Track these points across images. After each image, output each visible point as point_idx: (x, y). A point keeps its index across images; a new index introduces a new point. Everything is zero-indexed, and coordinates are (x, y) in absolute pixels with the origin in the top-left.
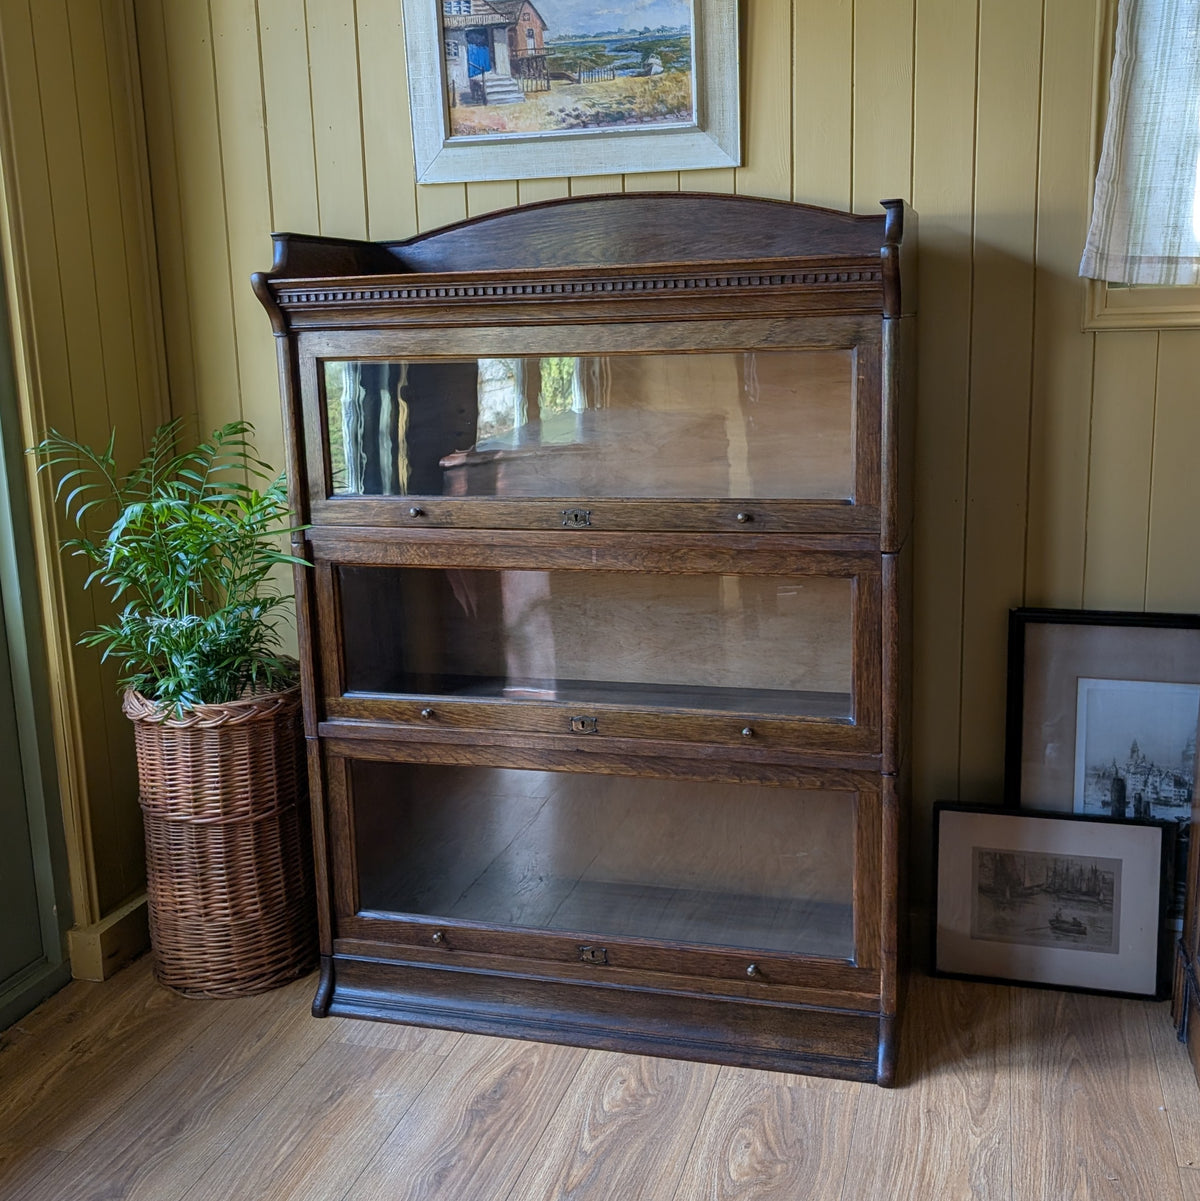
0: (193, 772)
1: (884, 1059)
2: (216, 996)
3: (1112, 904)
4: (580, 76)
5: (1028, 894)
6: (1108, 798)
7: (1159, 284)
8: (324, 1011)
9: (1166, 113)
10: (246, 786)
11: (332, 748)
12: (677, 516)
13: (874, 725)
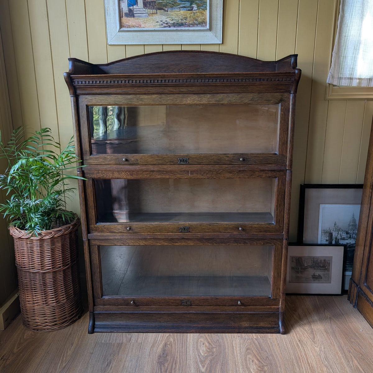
0: (41, 254)
1: (281, 326)
2: (50, 331)
3: (329, 269)
4: (168, 9)
5: (305, 269)
6: (328, 239)
7: (347, 86)
8: (92, 331)
9: (352, 33)
10: (60, 258)
11: (93, 242)
12: (218, 159)
13: (281, 224)
